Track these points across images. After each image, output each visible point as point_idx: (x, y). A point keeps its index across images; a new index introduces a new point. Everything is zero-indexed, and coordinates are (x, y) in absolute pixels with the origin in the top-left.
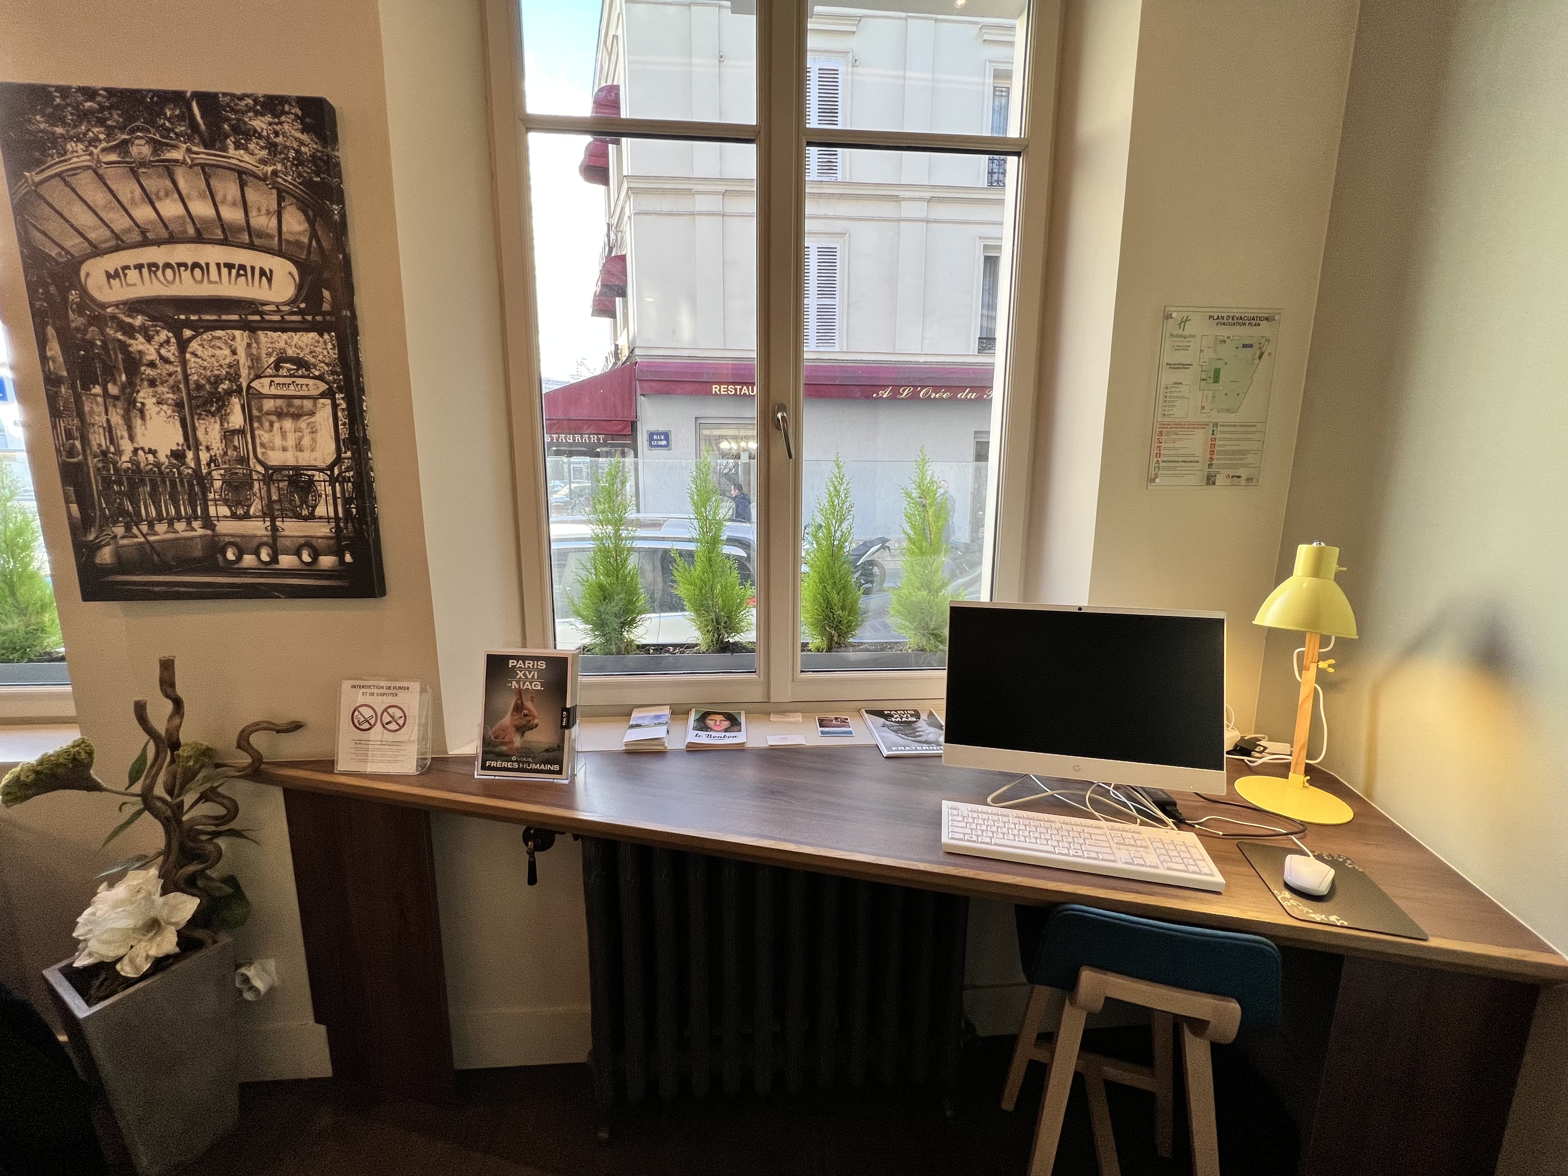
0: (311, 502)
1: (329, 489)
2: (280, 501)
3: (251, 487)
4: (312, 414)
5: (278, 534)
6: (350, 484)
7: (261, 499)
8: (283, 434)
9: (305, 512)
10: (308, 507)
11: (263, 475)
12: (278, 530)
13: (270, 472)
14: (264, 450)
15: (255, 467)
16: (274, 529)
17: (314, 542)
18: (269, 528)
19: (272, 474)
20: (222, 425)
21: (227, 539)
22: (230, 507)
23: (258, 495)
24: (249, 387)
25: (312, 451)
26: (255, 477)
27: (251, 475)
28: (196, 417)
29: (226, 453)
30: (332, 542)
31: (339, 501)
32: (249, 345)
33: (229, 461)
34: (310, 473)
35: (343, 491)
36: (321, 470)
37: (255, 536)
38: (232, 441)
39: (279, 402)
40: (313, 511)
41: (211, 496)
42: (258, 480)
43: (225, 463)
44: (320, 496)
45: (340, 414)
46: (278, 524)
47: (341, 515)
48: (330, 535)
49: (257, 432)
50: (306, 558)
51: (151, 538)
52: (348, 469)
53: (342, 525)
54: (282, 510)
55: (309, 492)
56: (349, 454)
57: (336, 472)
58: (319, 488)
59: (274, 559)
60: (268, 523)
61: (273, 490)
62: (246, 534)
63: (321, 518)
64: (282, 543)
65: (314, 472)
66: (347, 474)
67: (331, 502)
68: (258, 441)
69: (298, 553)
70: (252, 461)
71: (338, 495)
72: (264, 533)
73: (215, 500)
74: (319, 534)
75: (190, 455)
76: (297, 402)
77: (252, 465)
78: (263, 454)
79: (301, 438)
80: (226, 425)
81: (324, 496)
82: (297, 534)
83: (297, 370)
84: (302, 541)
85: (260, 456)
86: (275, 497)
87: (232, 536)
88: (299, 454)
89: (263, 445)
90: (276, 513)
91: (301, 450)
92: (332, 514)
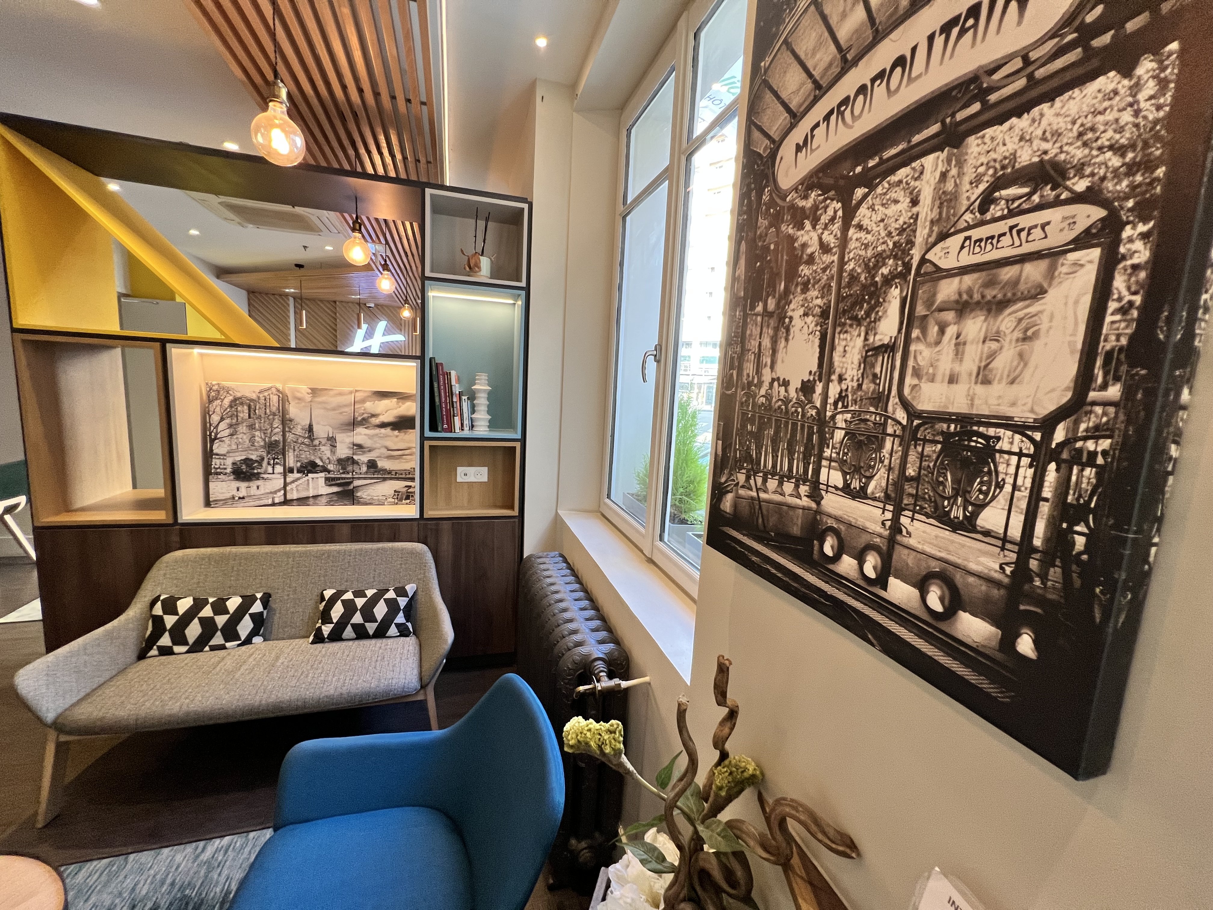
0: (974, 496)
1: (1026, 475)
2: (917, 479)
3: (881, 446)
4: (1038, 293)
5: (899, 538)
6: (1089, 472)
7: (890, 469)
8: (960, 344)
9: (957, 513)
10: (966, 502)
11: (904, 428)
12: (901, 532)
13: (916, 422)
14: (915, 381)
15: (894, 413)
16: (896, 528)
17: (959, 578)
18: (888, 524)
19: (919, 426)
20: (866, 339)
21: (831, 522)
22: (845, 474)
23: (886, 462)
24: (923, 261)
25: (1012, 382)
26: (890, 430)
27: (885, 425)
28: (838, 329)
29: (860, 386)
30: (996, 593)
31: (1045, 509)
33: (861, 400)
34: (991, 432)
35: (1063, 486)
36: (1020, 429)
37: (864, 530)
38: (873, 366)
39: (968, 280)
40: (975, 515)
41: (827, 453)
42: (894, 435)
43: (855, 402)
44: (1000, 486)
45: (1119, 283)
46: (904, 520)
47: (1037, 542)
48: (998, 576)
49: (913, 348)
50: (934, 601)
51: (763, 495)
52: (1096, 434)
53: (1034, 564)
54: (916, 497)
55: (979, 473)
56: (1114, 391)
57: (1060, 435)
58: (1001, 468)
59: (882, 581)
60: (889, 515)
61: (913, 457)
62: (853, 522)
63: (987, 533)
64: (901, 555)
65: (1001, 432)
66: (1090, 445)
67: (1024, 505)
68: (911, 363)
69: (922, 586)
70: (894, 400)
71: (1047, 493)
72: (879, 529)
73: (830, 460)
74: (973, 566)
75: (819, 388)
76: (1007, 273)
77: (890, 408)
78: (914, 387)
79: (992, 356)
80: (871, 339)
81: (1008, 488)
82: (928, 549)
83: (1030, 195)
84: (935, 566)
85: (906, 391)
86: (911, 472)
87: (837, 519)
88: (980, 389)
89: (917, 373)
90: (905, 502)
91: (986, 382)
92: (1016, 531)
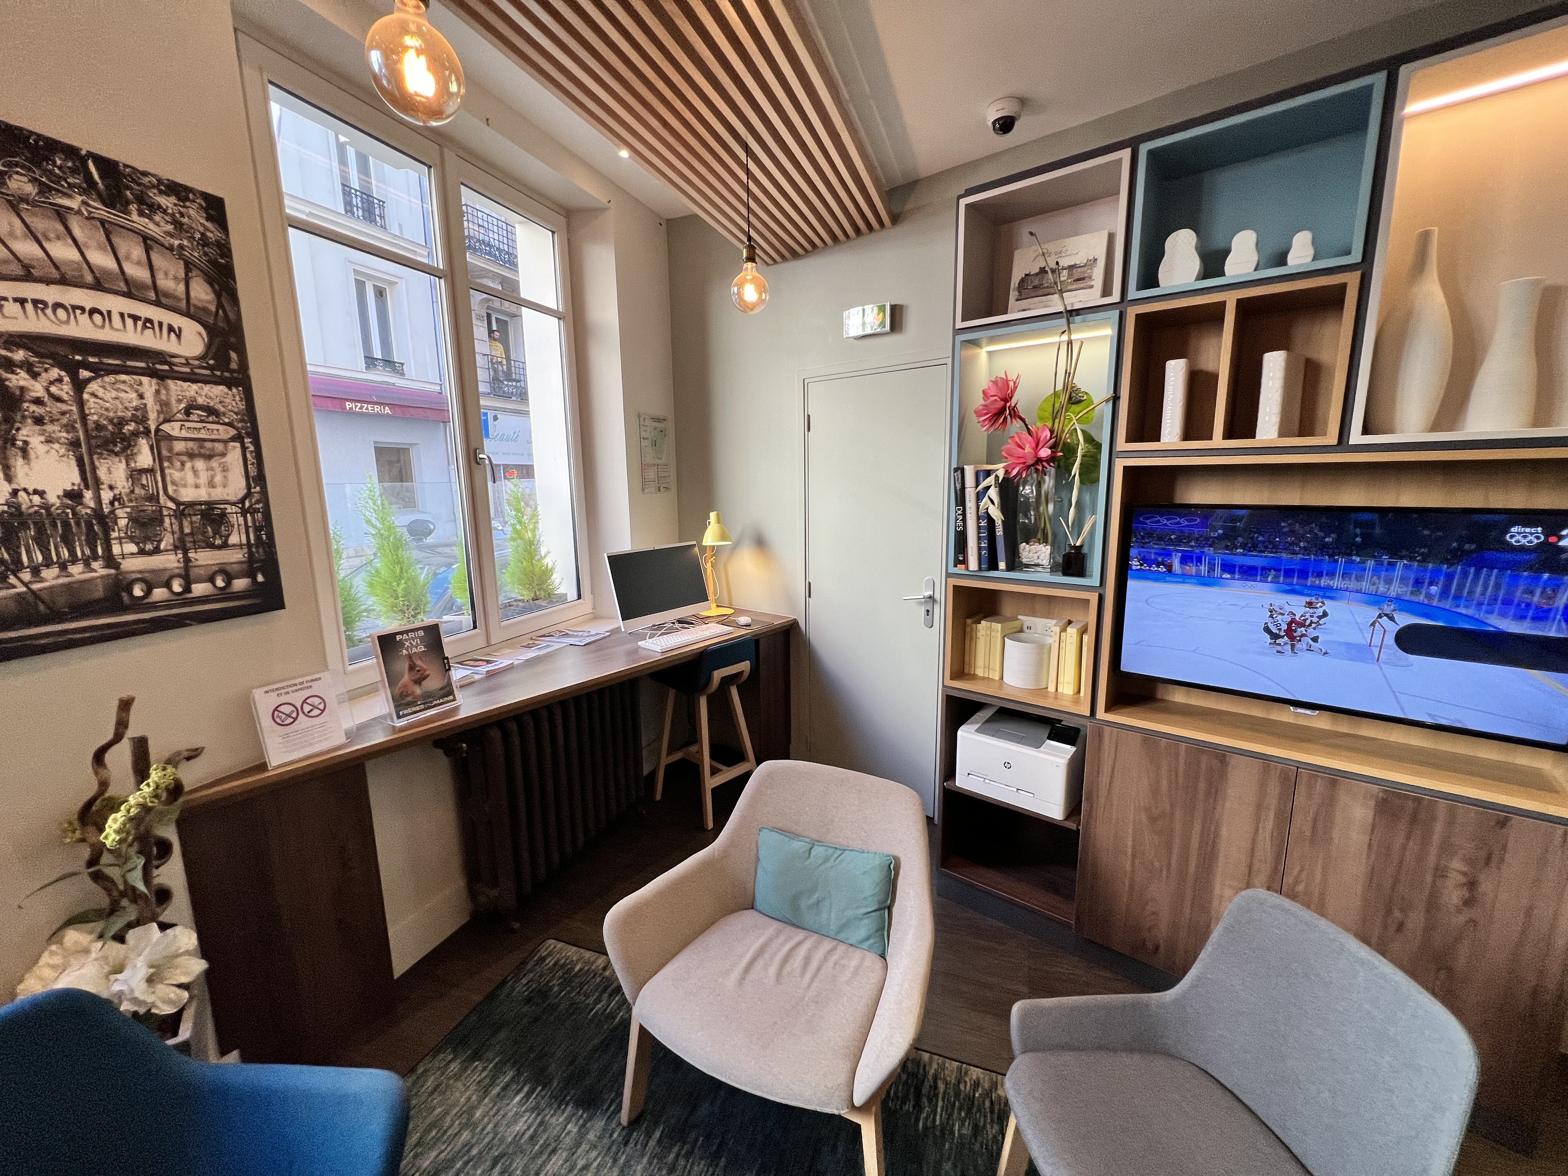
0: (224, 533)
1: (241, 520)
2: (192, 534)
3: (162, 522)
4: (223, 455)
5: (191, 564)
6: (260, 514)
7: (173, 533)
8: (195, 472)
9: (218, 542)
10: (221, 537)
11: (175, 511)
12: (190, 561)
13: (182, 507)
14: (175, 488)
15: (165, 503)
16: (187, 560)
17: (228, 568)
18: (182, 560)
19: (184, 510)
20: (128, 465)
21: (134, 576)
22: (137, 544)
23: (169, 529)
24: (158, 430)
25: (225, 487)
26: (165, 513)
27: (161, 511)
28: (95, 457)
29: (132, 492)
30: (244, 566)
31: (251, 530)
32: (158, 392)
33: (136, 499)
34: (222, 506)
35: (254, 520)
36: (233, 504)
37: (165, 570)
38: (139, 479)
39: (190, 444)
40: (227, 540)
41: (114, 535)
42: (169, 515)
43: (131, 501)
44: (233, 526)
45: (248, 455)
46: (190, 555)
47: (252, 542)
48: (244, 559)
49: (167, 471)
50: (220, 583)
51: (35, 586)
52: (258, 502)
53: (254, 550)
54: (194, 542)
55: (221, 523)
56: (258, 489)
57: (247, 504)
58: (231, 519)
59: (187, 589)
60: (181, 556)
61: (186, 524)
62: (156, 568)
63: (234, 545)
64: (194, 572)
65: (226, 506)
66: (257, 506)
67: (244, 531)
68: (168, 479)
69: (211, 580)
70: (162, 498)
71: (250, 524)
72: (176, 565)
73: (120, 538)
74: (233, 560)
75: (88, 495)
76: (208, 445)
77: (162, 501)
78: (175, 491)
79: (213, 477)
80: (133, 465)
81: (236, 526)
82: (210, 562)
83: (207, 417)
84: (216, 568)
85: (170, 492)
86: (187, 530)
87: (140, 572)
88: (211, 490)
89: (174, 483)
90: (188, 545)
91: (214, 487)
92: (244, 541)
